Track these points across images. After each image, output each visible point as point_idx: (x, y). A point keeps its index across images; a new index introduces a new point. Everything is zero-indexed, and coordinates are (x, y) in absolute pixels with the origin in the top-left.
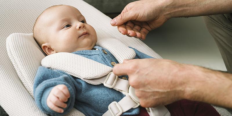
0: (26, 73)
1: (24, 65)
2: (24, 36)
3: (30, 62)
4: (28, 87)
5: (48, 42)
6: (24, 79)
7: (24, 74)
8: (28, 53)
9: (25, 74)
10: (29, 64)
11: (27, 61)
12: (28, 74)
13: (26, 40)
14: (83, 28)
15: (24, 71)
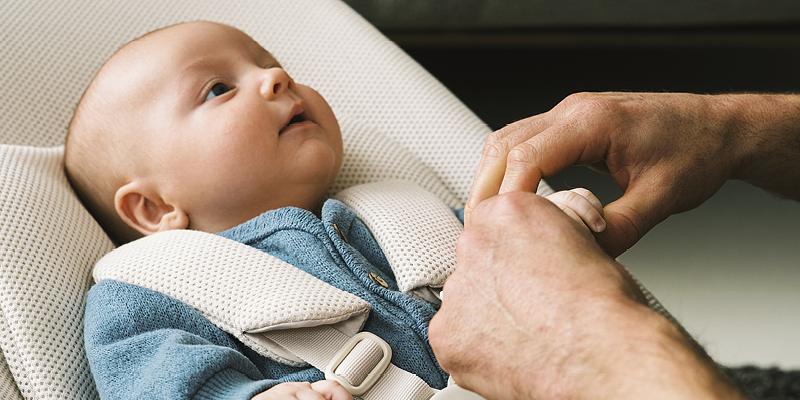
0: (18, 312)
1: (12, 279)
2: (29, 159)
3: (41, 270)
4: (24, 370)
5: (143, 172)
6: (11, 335)
7: (12, 317)
8: (35, 229)
9: (15, 319)
10: (37, 278)
11: (27, 265)
12: (28, 316)
13: (38, 175)
14: (285, 92)
15: (13, 307)
